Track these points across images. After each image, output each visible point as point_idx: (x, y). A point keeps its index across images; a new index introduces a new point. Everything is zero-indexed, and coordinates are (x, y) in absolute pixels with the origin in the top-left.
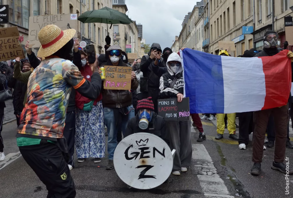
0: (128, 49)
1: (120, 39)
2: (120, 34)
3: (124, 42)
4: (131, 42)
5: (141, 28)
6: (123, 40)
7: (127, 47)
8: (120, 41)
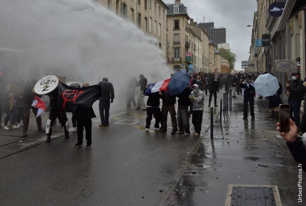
0: (189, 57)
1: (181, 47)
2: (180, 42)
3: (185, 51)
4: (196, 49)
5: (225, 32)
6: (184, 49)
7: (188, 55)
8: (180, 49)
